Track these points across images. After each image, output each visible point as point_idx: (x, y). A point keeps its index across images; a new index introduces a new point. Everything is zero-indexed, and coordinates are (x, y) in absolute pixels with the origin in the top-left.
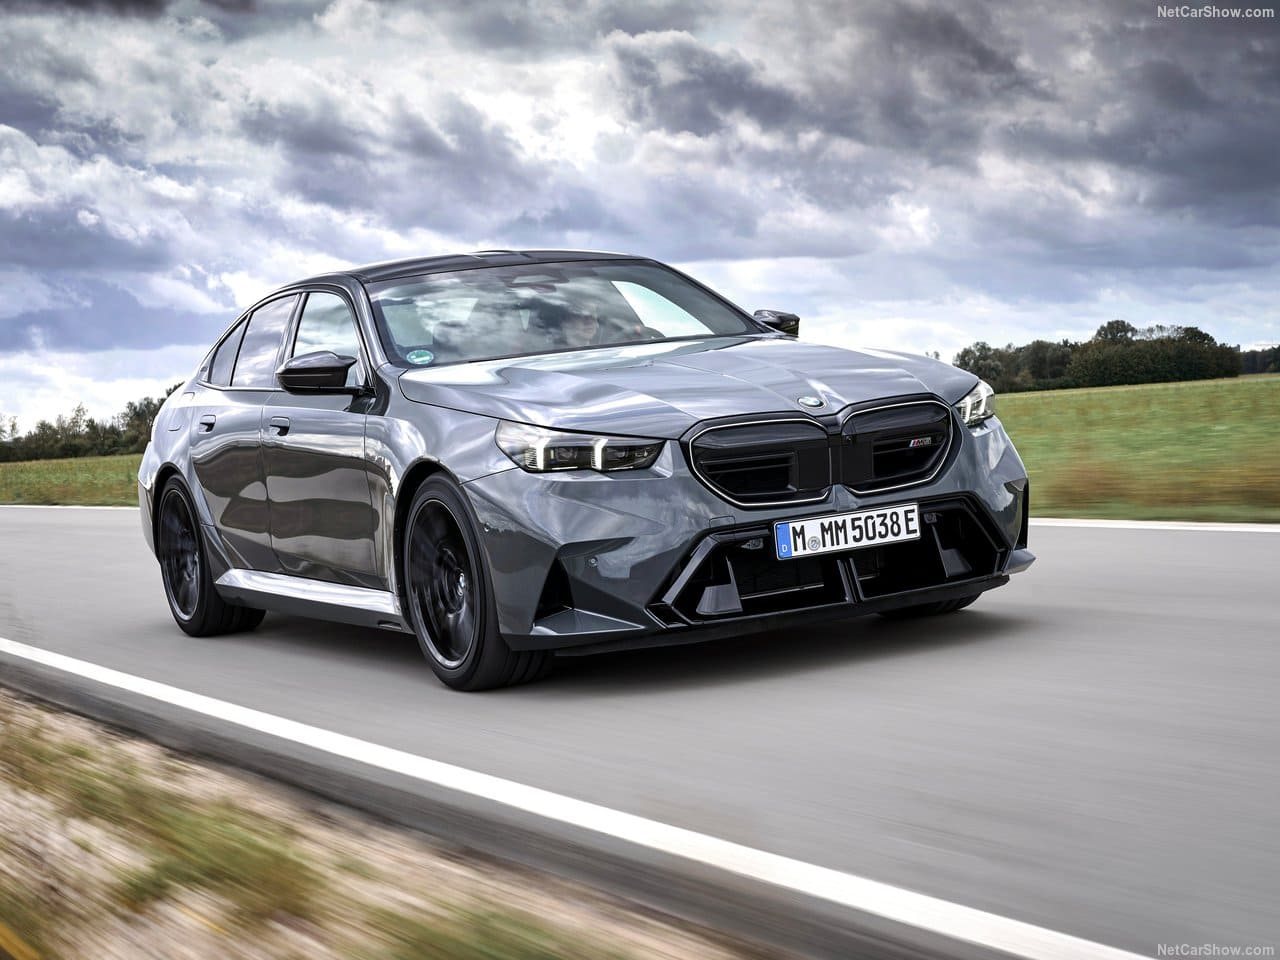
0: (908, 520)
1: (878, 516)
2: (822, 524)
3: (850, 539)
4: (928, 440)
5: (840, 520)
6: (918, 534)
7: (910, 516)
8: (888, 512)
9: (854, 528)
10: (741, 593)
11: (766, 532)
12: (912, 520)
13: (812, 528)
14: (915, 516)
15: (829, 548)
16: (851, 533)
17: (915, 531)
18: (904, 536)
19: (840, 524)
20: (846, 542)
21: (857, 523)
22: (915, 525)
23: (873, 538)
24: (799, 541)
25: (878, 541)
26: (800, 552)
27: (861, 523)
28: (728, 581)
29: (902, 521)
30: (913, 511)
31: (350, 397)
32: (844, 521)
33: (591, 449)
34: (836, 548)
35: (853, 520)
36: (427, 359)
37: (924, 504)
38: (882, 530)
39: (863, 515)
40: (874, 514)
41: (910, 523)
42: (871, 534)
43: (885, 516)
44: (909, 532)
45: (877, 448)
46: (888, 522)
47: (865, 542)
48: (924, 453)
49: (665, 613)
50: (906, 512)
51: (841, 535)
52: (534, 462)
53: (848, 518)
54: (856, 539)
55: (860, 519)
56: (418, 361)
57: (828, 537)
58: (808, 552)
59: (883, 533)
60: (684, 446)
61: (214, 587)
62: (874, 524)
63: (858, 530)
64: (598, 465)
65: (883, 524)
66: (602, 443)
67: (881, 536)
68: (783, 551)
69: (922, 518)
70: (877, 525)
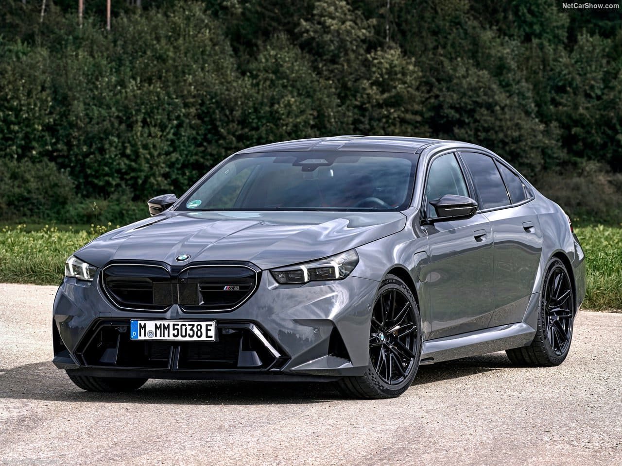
0: (207, 330)
1: (189, 325)
2: (156, 325)
3: (171, 335)
4: (236, 288)
5: (166, 323)
6: (213, 339)
7: (209, 328)
8: (196, 324)
9: (174, 329)
11: (126, 324)
12: (210, 330)
13: (150, 325)
14: (212, 328)
15: (158, 338)
16: (172, 332)
17: (211, 337)
18: (204, 338)
19: (166, 326)
20: (169, 336)
21: (176, 327)
22: (211, 333)
23: (185, 336)
24: (143, 331)
25: (187, 338)
26: (142, 337)
27: (179, 327)
29: (204, 330)
30: (211, 325)
32: (169, 325)
33: (82, 268)
34: (162, 338)
35: (174, 325)
37: (219, 322)
38: (191, 333)
39: (180, 323)
40: (187, 323)
41: (209, 332)
42: (184, 334)
43: (193, 325)
44: (207, 336)
46: (195, 329)
47: (179, 338)
50: (207, 326)
51: (166, 332)
53: (171, 323)
54: (174, 336)
55: (178, 325)
57: (158, 332)
58: (147, 338)
62: (186, 329)
63: (175, 332)
65: (191, 329)
66: (85, 266)
67: (190, 336)
68: (133, 335)
69: (218, 331)
70: (188, 329)
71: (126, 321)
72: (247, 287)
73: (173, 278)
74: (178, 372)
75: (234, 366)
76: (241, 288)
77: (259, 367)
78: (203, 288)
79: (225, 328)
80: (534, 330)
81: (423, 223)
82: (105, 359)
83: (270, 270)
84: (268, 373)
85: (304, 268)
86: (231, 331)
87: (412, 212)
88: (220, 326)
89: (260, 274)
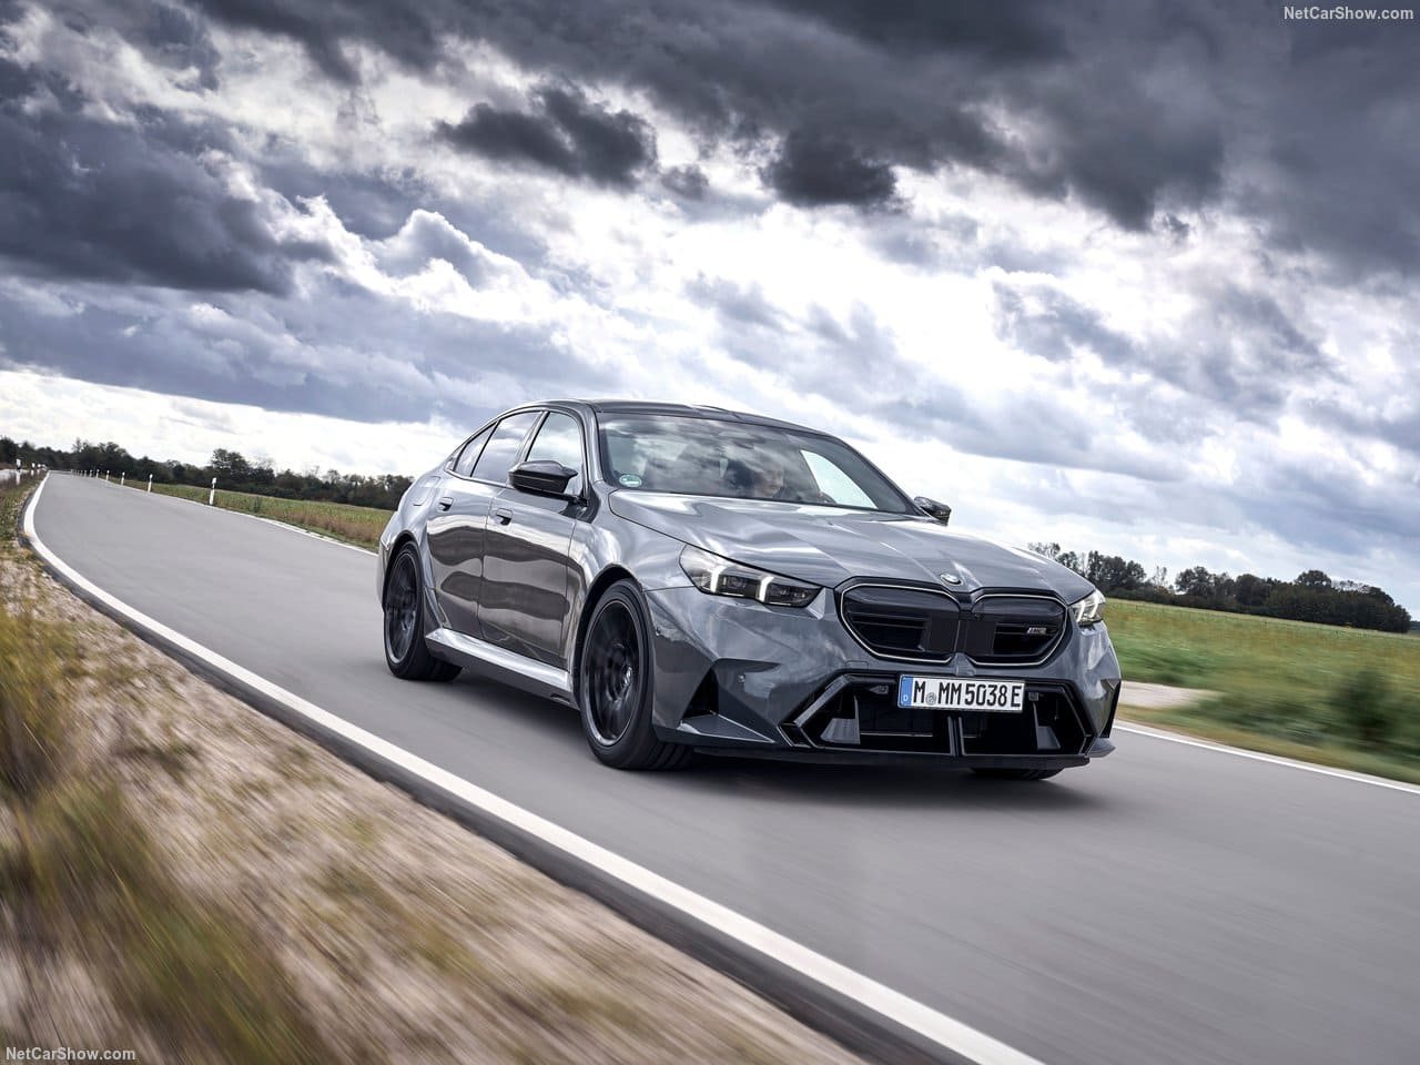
0: (1014, 695)
1: (990, 686)
2: (941, 684)
3: (962, 701)
5: (957, 683)
6: (1021, 708)
7: (1016, 691)
8: (999, 684)
9: (967, 692)
10: (861, 730)
11: (892, 681)
12: (1017, 695)
13: (932, 685)
14: (1021, 692)
15: (943, 705)
16: (964, 696)
17: (1018, 705)
18: (1008, 708)
19: (956, 687)
20: (959, 703)
21: (970, 689)
22: (1019, 700)
23: (982, 704)
24: (919, 694)
25: (986, 707)
26: (918, 704)
27: (975, 689)
28: (853, 717)
29: (1009, 695)
30: (1020, 688)
31: (567, 503)
32: (960, 685)
33: (757, 583)
34: (949, 706)
35: (968, 685)
36: (636, 483)
37: (1030, 683)
38: (991, 699)
39: (977, 683)
40: (987, 683)
41: (1016, 698)
42: (981, 701)
43: (996, 687)
44: (1013, 705)
45: (999, 629)
46: (997, 692)
47: (974, 706)
48: (1038, 641)
49: (794, 733)
50: (1014, 688)
51: (956, 697)
52: (708, 585)
53: (964, 683)
54: (967, 702)
55: (974, 685)
56: (628, 483)
57: (944, 696)
58: (925, 705)
59: (991, 701)
60: (837, 596)
61: (423, 642)
62: (985, 692)
63: (969, 697)
64: (762, 597)
65: (992, 693)
67: (989, 704)
68: (903, 700)
69: (1026, 696)
70: (988, 694)
71: (893, 678)
88: (1030, 688)
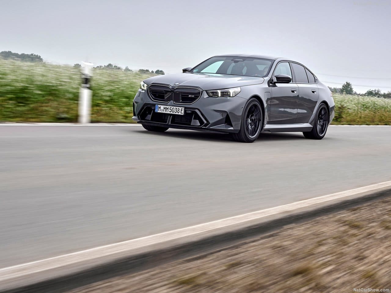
0: (181, 111)
3: (169, 111)
4: (193, 96)
5: (168, 107)
7: (182, 110)
8: (178, 108)
9: (170, 109)
13: (162, 107)
14: (183, 110)
15: (164, 112)
16: (169, 110)
17: (182, 113)
18: (180, 114)
21: (171, 109)
22: (183, 112)
24: (159, 109)
25: (174, 113)
26: (159, 111)
27: (172, 109)
28: (150, 114)
29: (180, 111)
34: (166, 112)
35: (170, 108)
37: (185, 108)
38: (176, 111)
39: (172, 107)
40: (175, 107)
42: (173, 111)
43: (177, 109)
44: (181, 113)
46: (177, 110)
47: (171, 113)
50: (181, 109)
51: (167, 110)
53: (169, 107)
57: (165, 110)
58: (161, 112)
63: (170, 110)
65: (176, 110)
66: (145, 85)
67: (175, 112)
68: (156, 111)
69: (185, 111)
70: (175, 110)
71: (154, 105)
72: (197, 96)
73: (172, 91)
74: (170, 125)
75: (190, 125)
76: (195, 96)
77: (198, 126)
78: (182, 95)
79: (188, 110)
80: (312, 126)
81: (271, 83)
82: (147, 118)
83: (206, 91)
84: (201, 128)
85: (219, 92)
86: (190, 112)
87: (267, 79)
88: (186, 109)
89: (202, 92)
